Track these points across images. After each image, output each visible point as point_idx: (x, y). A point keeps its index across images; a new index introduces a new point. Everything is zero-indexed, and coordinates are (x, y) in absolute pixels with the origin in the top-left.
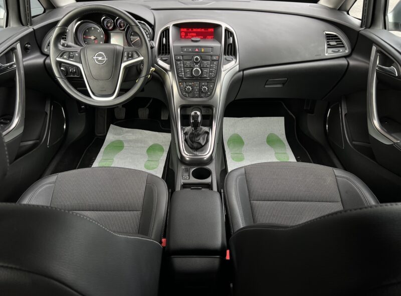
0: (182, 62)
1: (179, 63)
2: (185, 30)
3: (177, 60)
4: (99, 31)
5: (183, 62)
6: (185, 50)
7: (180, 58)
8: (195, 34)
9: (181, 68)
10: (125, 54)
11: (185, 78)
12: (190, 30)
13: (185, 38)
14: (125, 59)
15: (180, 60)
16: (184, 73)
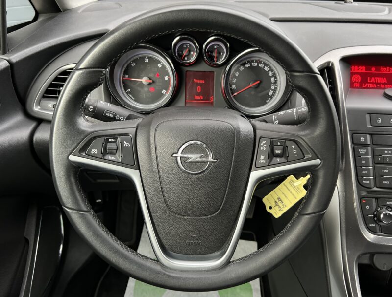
0: (370, 148)
1: (362, 151)
2: (362, 69)
3: (357, 145)
4: (160, 66)
5: (373, 150)
6: (379, 121)
7: (366, 139)
8: (384, 80)
9: (367, 164)
10: (263, 146)
11: (375, 189)
12: (373, 69)
13: (361, 87)
14: (262, 159)
15: (365, 145)
16: (375, 176)
